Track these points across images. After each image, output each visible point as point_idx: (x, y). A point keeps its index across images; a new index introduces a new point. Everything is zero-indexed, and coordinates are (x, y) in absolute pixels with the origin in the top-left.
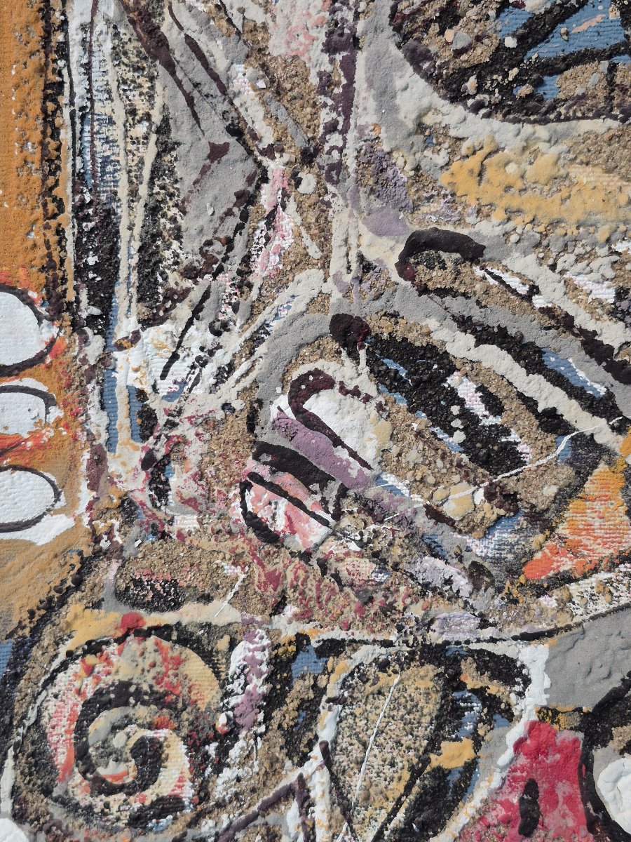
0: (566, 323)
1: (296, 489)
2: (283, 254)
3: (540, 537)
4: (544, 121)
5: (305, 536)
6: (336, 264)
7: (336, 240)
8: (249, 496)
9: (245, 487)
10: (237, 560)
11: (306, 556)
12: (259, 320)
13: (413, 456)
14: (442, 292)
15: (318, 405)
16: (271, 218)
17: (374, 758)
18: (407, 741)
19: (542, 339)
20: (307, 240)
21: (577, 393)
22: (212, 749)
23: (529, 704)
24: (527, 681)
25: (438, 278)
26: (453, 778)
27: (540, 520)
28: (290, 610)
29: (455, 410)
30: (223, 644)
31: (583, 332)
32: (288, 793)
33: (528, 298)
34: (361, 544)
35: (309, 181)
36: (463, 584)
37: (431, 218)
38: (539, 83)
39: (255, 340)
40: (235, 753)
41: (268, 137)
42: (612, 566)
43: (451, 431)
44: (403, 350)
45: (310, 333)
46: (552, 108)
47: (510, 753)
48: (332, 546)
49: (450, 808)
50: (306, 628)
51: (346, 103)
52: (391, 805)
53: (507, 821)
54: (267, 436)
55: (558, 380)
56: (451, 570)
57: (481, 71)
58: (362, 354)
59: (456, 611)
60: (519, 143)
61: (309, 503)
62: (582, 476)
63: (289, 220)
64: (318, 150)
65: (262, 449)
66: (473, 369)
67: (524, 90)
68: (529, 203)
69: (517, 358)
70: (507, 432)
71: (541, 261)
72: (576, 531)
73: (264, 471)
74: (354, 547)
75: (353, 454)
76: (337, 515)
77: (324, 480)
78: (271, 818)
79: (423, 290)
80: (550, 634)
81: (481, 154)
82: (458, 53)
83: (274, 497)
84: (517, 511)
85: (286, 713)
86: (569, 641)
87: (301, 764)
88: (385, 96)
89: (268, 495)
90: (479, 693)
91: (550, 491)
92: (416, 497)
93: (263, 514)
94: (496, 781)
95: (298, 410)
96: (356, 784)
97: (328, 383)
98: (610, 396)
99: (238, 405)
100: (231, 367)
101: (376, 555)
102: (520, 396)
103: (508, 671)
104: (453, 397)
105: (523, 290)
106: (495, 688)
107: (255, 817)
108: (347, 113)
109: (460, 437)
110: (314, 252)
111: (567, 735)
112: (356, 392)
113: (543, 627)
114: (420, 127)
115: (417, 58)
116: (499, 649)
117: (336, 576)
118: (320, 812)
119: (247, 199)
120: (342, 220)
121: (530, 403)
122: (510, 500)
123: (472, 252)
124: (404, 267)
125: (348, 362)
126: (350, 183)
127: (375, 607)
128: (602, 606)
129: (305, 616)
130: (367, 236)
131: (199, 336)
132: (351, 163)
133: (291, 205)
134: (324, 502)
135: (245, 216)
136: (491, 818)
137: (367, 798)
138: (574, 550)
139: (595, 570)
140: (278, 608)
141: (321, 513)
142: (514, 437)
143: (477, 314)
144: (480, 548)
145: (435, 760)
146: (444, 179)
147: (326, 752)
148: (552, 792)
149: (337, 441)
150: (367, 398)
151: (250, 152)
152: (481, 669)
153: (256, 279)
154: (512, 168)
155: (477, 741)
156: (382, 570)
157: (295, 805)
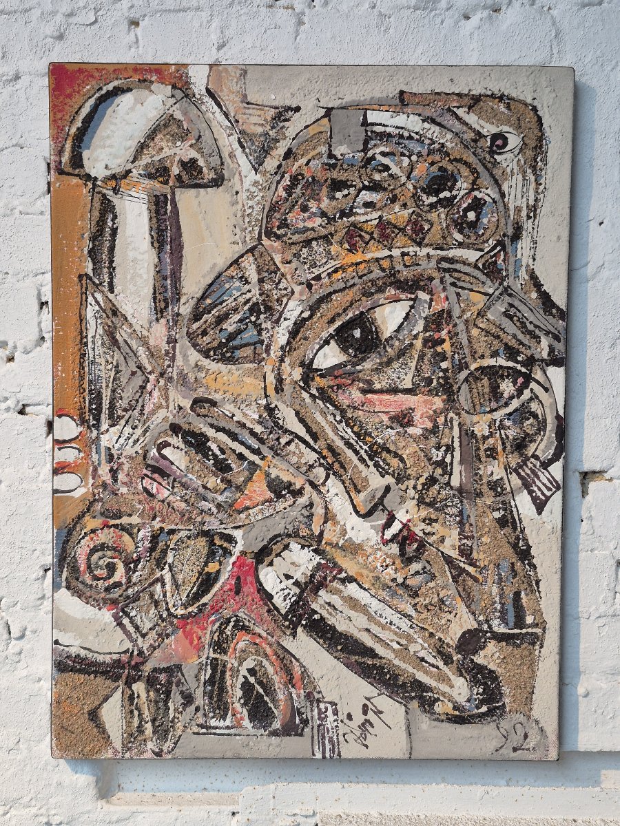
0: (243, 425)
1: (160, 479)
2: (154, 404)
3: (239, 494)
4: (234, 364)
5: (162, 494)
6: (171, 407)
7: (171, 400)
8: (144, 481)
9: (143, 478)
10: (140, 502)
11: (163, 501)
12: (147, 425)
13: (197, 468)
14: (205, 416)
15: (166, 452)
16: (150, 393)
17: (186, 569)
18: (197, 563)
19: (237, 431)
20: (162, 400)
21: (249, 447)
22: (132, 565)
23: (237, 550)
24: (236, 543)
25: (203, 411)
26: (213, 575)
27: (239, 489)
28: (158, 519)
29: (210, 453)
30: (135, 530)
31: (249, 428)
32: (157, 580)
33: (232, 418)
34: (181, 497)
35: (162, 382)
36: (214, 510)
37: (201, 393)
38: (233, 353)
39: (145, 431)
40: (139, 567)
41: (149, 369)
42: (263, 504)
43: (209, 460)
44: (193, 434)
45: (163, 429)
46: (237, 360)
47: (231, 566)
48: (171, 498)
49: (212, 586)
50: (163, 525)
51: (173, 359)
52: (192, 585)
53: (230, 590)
54: (149, 462)
55: (242, 443)
56: (211, 506)
57: (215, 349)
58: (180, 435)
59: (212, 519)
60: (227, 370)
61: (163, 484)
62: (252, 474)
63: (156, 394)
64: (165, 373)
65: (148, 466)
66: (216, 440)
67: (228, 355)
68: (231, 389)
69: (229, 437)
70: (227, 460)
71: (235, 407)
72: (251, 492)
73: (149, 473)
74: (179, 498)
75: (178, 468)
76: (173, 487)
77: (168, 476)
78: (152, 589)
79: (199, 415)
80: (243, 526)
81: (215, 374)
82: (208, 344)
83: (152, 482)
84: (231, 486)
85: (156, 554)
86: (249, 529)
87: (162, 571)
88: (185, 356)
89: (150, 481)
90: (221, 546)
91: (242, 479)
92: (198, 481)
93: (149, 487)
94: (227, 577)
95: (160, 454)
96: (180, 577)
97: (169, 445)
98: (259, 448)
99: (140, 452)
100: (138, 440)
101: (186, 501)
102: (231, 448)
103: (230, 539)
104: (209, 449)
105: (230, 415)
106: (225, 545)
107: (146, 588)
108: (173, 362)
109: (212, 462)
110: (164, 403)
111: (250, 560)
112: (178, 448)
113: (241, 524)
114: (197, 365)
115: (195, 345)
116: (226, 532)
117: (173, 508)
118: (168, 587)
119: (143, 388)
120: (173, 394)
121: (234, 451)
122: (229, 482)
123: (214, 404)
124: (192, 408)
125: (175, 438)
126: (175, 382)
127: (185, 518)
128: (260, 517)
129: (163, 521)
130: (181, 399)
131: (128, 430)
132: (175, 377)
133: (157, 389)
134: (168, 483)
135: (142, 393)
136: (225, 589)
137: (184, 582)
138: (250, 499)
139: (257, 505)
140: (154, 518)
141: (167, 487)
142: (229, 462)
143: (216, 423)
144: (220, 498)
145: (207, 570)
146: (204, 381)
147: (169, 566)
148: (246, 580)
149: (172, 463)
150: (182, 450)
151: (144, 373)
152: (221, 539)
153: (146, 412)
154: (225, 378)
155: (220, 563)
156: (188, 506)
157: (159, 584)
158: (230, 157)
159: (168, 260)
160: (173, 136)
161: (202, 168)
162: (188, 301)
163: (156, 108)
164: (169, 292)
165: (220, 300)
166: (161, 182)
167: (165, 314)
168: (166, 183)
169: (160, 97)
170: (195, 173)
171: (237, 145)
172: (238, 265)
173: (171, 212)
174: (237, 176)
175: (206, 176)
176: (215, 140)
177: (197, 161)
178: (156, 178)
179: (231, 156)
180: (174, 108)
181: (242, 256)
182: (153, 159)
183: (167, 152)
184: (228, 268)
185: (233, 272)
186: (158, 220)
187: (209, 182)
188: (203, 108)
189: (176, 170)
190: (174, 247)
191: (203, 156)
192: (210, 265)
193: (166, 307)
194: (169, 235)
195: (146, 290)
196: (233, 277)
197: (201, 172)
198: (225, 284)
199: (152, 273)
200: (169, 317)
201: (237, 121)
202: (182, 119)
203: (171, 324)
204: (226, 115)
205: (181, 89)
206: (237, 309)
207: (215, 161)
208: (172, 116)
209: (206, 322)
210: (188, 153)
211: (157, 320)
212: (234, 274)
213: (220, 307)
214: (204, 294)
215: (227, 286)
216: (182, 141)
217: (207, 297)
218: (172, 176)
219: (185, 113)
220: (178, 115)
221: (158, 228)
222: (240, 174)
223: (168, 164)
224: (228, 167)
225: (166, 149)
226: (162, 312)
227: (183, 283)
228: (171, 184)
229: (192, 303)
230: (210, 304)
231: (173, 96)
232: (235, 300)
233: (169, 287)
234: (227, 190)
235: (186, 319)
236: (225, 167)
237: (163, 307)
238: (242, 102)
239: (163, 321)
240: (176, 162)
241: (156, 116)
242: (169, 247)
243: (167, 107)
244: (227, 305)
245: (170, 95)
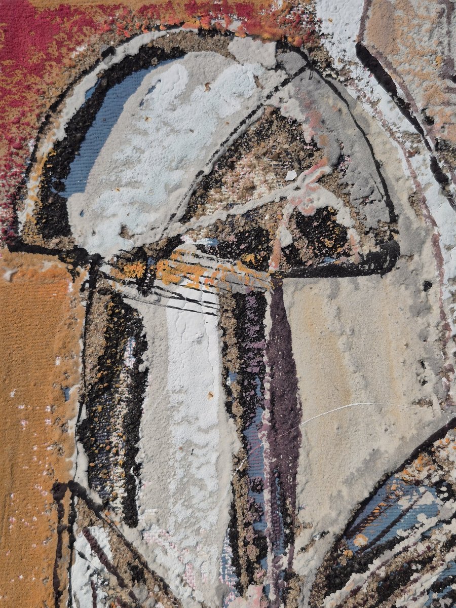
158: (412, 203)
159: (266, 445)
160: (277, 157)
161: (344, 230)
162: (312, 541)
163: (240, 95)
164: (268, 518)
165: (388, 537)
166: (250, 265)
167: (257, 576)
168: (261, 265)
169: (251, 69)
170: (329, 243)
171: (427, 176)
172: (431, 453)
173: (272, 334)
174: (428, 249)
175: (356, 249)
176: (378, 165)
177: (335, 213)
178: (237, 256)
179: (417, 200)
180: (283, 93)
181: (441, 434)
182: (232, 212)
183: (263, 195)
184: (409, 462)
185: (419, 471)
186: (243, 351)
187: (363, 263)
188: (351, 92)
189: (284, 236)
190: (279, 415)
191: (347, 203)
192: (365, 454)
193: (262, 556)
194: (267, 386)
195: (212, 517)
196: (418, 483)
197: (342, 238)
198: (398, 498)
199: (228, 474)
200: (269, 581)
201: (429, 121)
202: (300, 117)
203: (272, 597)
204: (405, 107)
205: (297, 49)
206: (430, 559)
207: (376, 213)
208: (276, 111)
209: (355, 592)
210: (314, 196)
211: (240, 589)
212: (423, 476)
213: (388, 554)
214: (349, 525)
215: (404, 503)
216: (301, 170)
217: (358, 530)
218: (276, 250)
219: (308, 105)
220: (292, 110)
221: (242, 371)
222: (435, 242)
223: (266, 222)
224: (408, 227)
225: (262, 189)
226: (250, 570)
227: (301, 499)
228: (272, 269)
229: (324, 546)
230: (365, 548)
231: (279, 66)
232: (425, 537)
233: (267, 508)
234: (404, 281)
235: (309, 586)
236: (400, 225)
237: (253, 558)
238: (443, 76)
239: (253, 591)
240: (286, 219)
241: (238, 112)
242: (266, 414)
243: (266, 92)
244: (406, 549)
245: (272, 62)
